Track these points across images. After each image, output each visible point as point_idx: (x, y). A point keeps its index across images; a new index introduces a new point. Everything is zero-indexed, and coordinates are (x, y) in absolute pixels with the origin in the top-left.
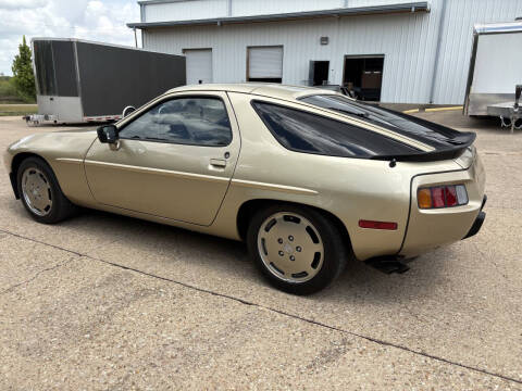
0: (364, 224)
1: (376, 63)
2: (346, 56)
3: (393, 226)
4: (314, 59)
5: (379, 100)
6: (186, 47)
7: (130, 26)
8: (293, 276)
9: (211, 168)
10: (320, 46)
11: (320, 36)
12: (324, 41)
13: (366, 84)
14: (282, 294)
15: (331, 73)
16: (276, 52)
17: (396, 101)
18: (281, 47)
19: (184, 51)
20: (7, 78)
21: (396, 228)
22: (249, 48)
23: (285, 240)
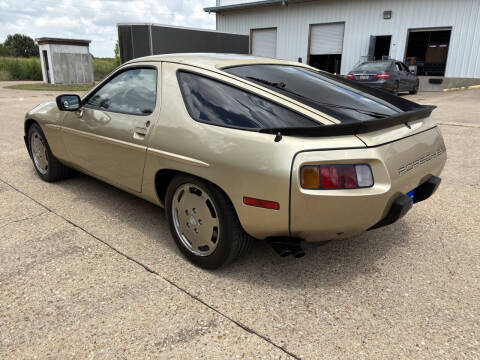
0: (249, 201)
1: (443, 36)
2: (410, 30)
3: (274, 206)
4: (375, 34)
5: (443, 75)
6: (254, 27)
7: (206, 10)
8: (200, 248)
9: (136, 136)
10: (382, 21)
11: (383, 10)
12: (388, 15)
13: (429, 59)
14: (190, 266)
15: (392, 48)
16: (338, 29)
17: (462, 76)
18: (343, 23)
19: (252, 30)
20: (110, 60)
21: (278, 208)
22: (311, 26)
23: (190, 212)
